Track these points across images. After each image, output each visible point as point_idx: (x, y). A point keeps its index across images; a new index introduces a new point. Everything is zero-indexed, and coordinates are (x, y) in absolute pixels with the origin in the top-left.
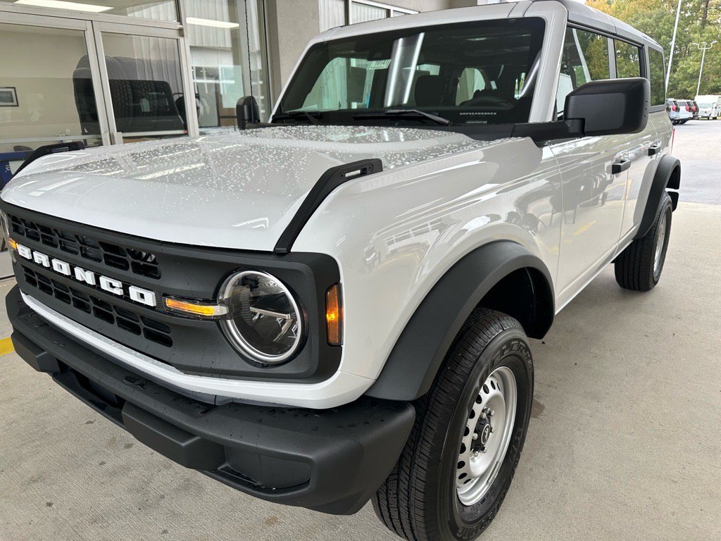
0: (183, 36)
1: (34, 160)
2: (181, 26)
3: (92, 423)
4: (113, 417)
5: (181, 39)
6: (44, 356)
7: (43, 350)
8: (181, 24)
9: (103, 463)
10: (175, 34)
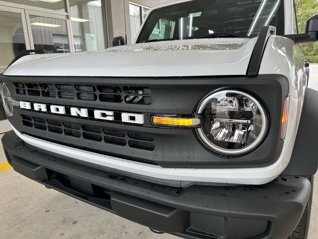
0: (68, 19)
1: (21, 57)
2: (67, 14)
3: (49, 211)
4: (96, 203)
5: (68, 20)
6: (38, 169)
7: (38, 166)
8: (68, 13)
9: (62, 234)
10: (64, 18)
